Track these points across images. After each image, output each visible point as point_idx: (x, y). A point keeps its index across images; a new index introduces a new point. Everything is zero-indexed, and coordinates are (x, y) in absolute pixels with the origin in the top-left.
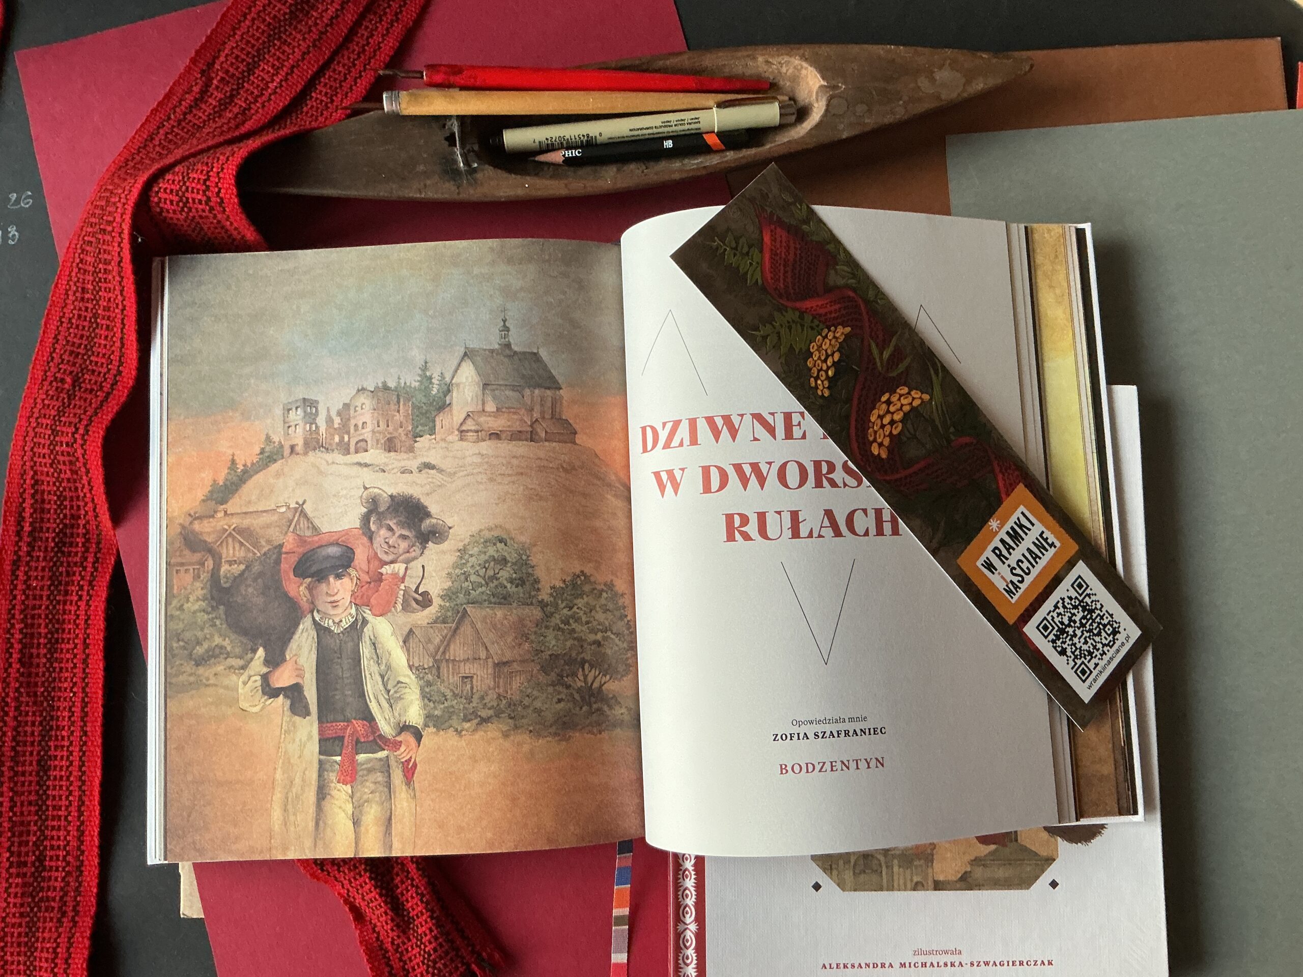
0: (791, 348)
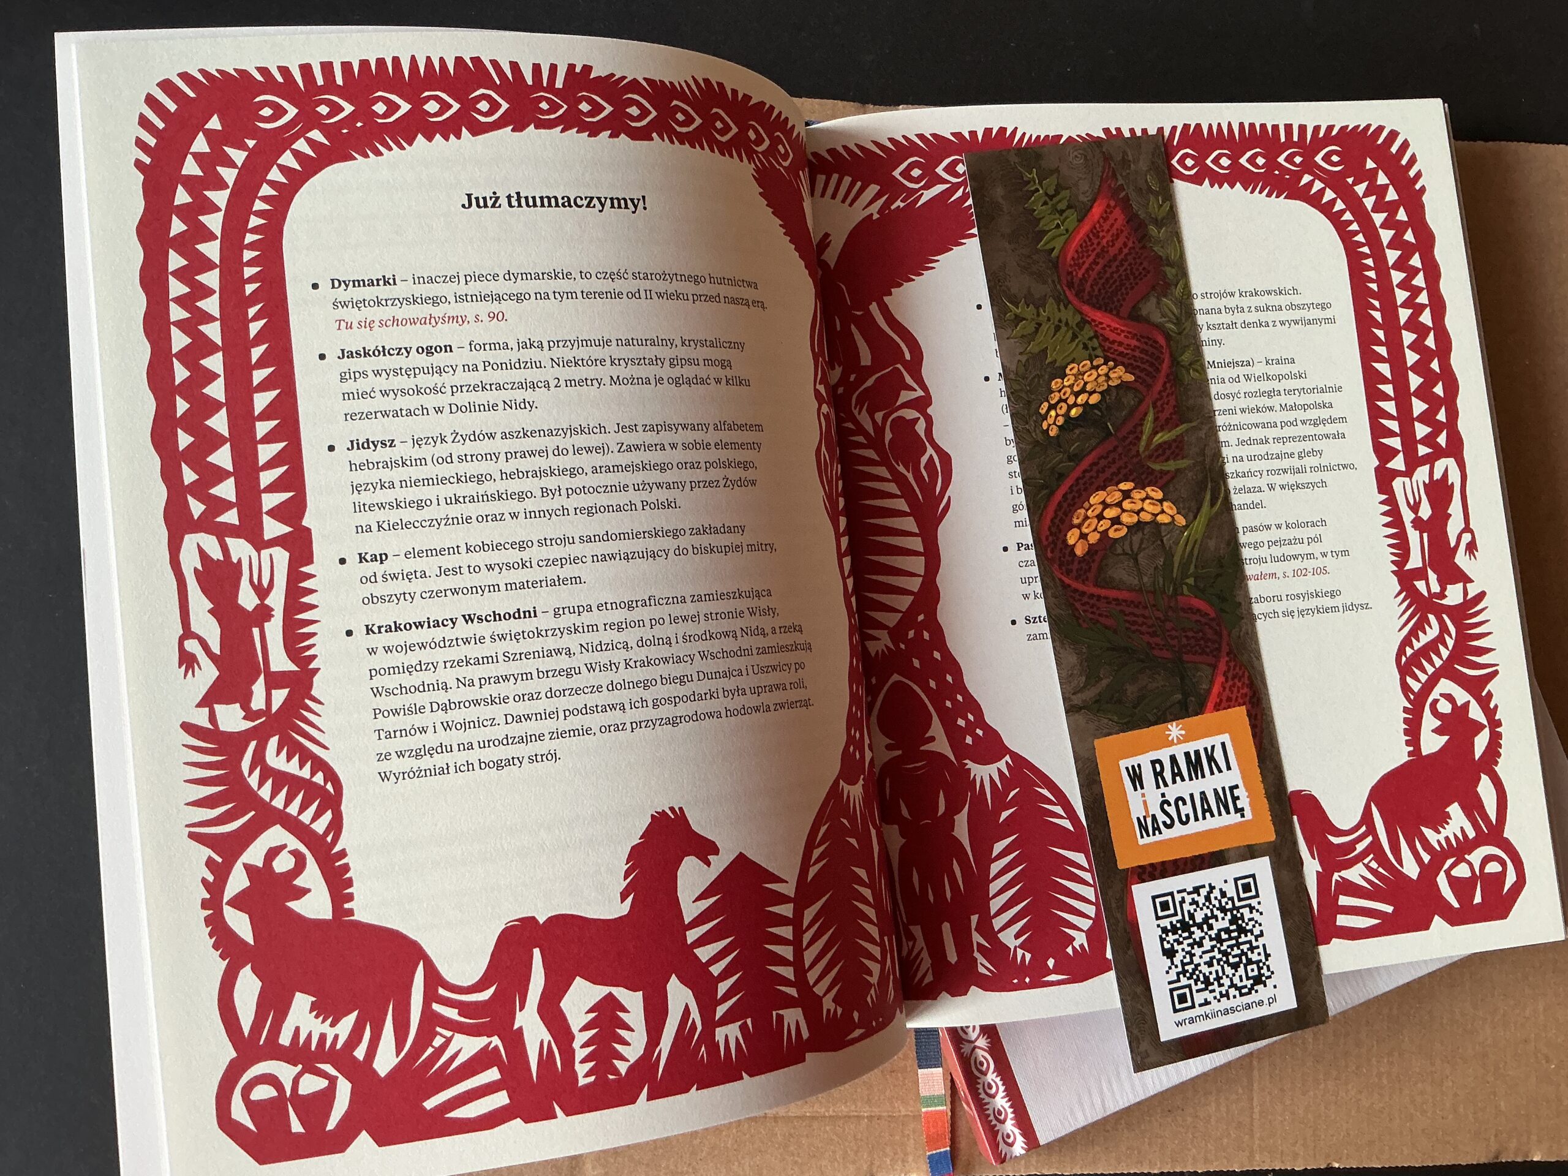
0: (1044, 351)
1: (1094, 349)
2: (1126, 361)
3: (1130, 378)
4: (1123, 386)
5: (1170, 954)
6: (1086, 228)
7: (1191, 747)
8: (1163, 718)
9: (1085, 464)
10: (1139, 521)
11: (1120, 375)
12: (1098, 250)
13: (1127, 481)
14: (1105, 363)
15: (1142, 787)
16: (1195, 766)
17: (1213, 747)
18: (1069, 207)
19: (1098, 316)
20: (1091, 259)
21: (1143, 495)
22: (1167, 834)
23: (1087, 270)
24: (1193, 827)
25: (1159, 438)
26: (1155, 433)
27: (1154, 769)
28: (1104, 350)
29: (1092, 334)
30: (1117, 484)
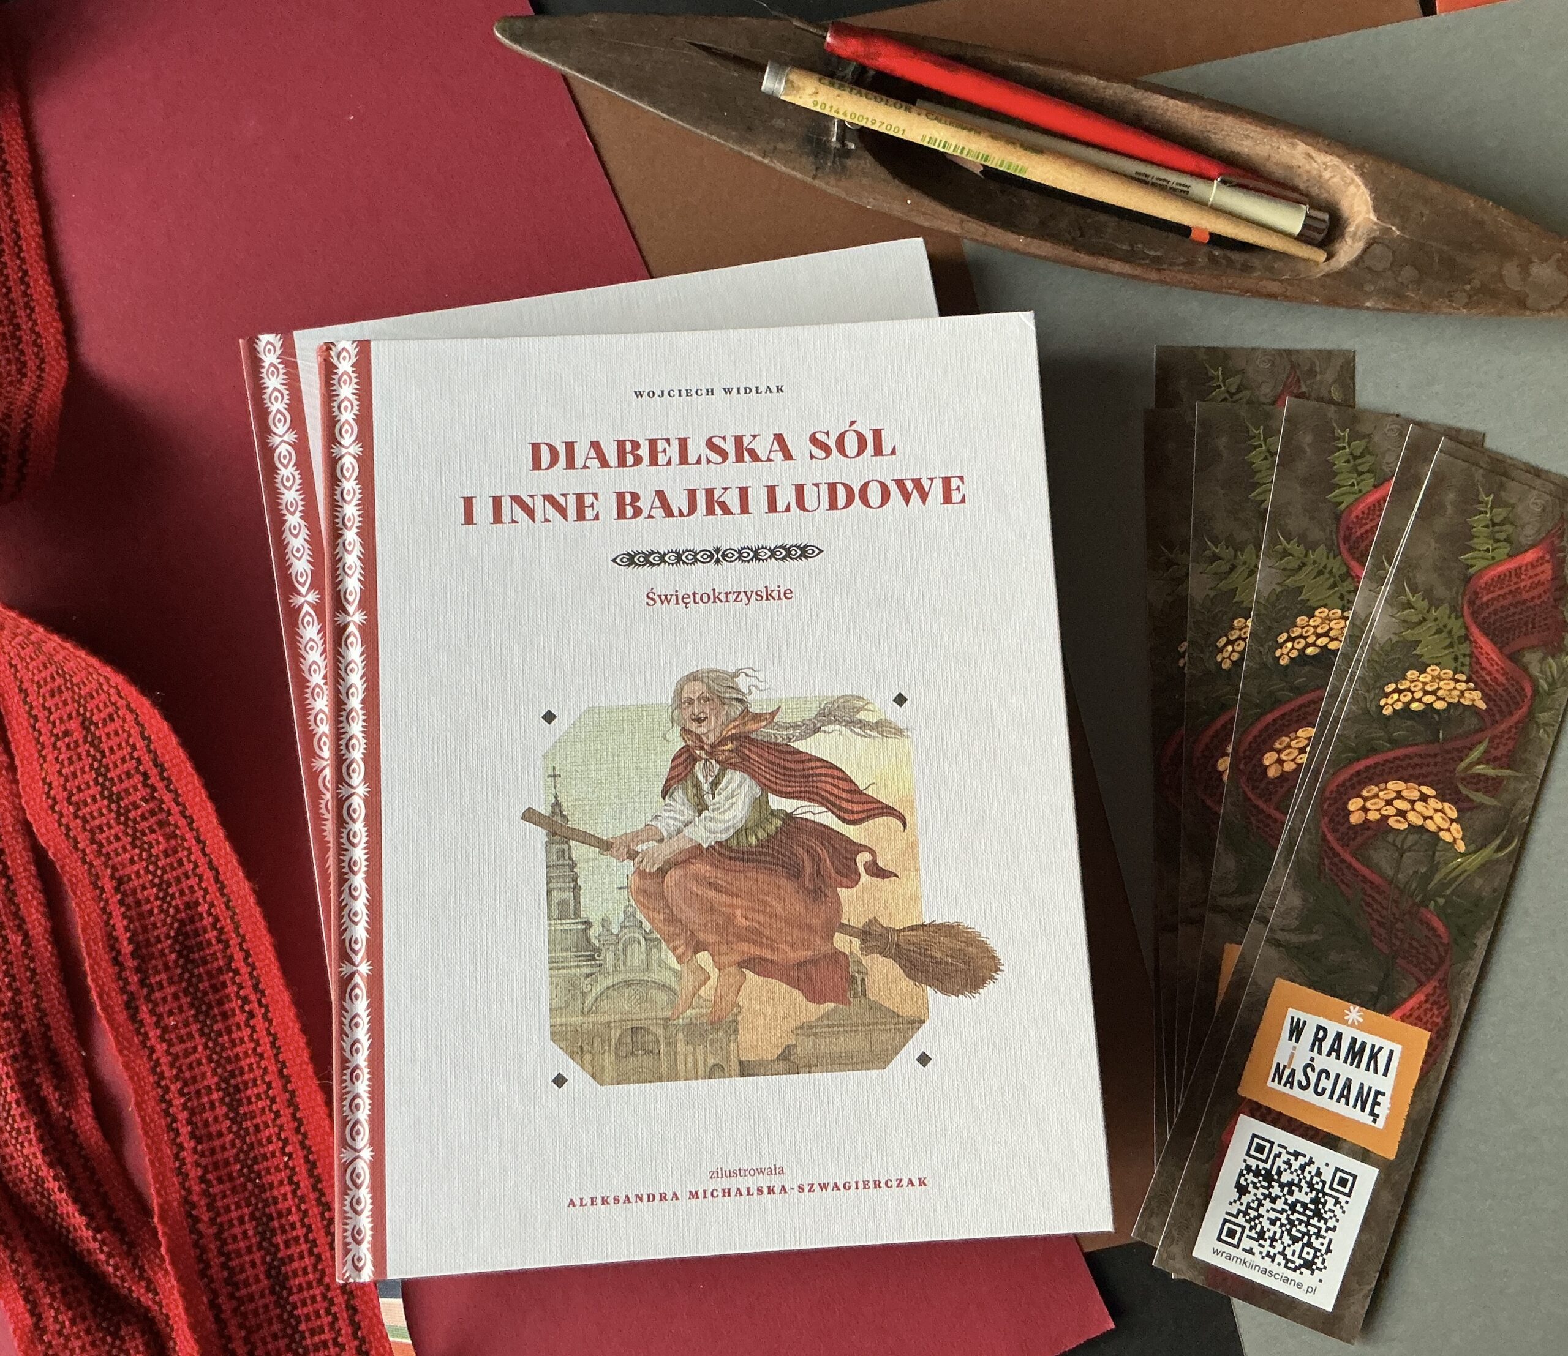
0: (1417, 643)
1: (1463, 665)
2: (1487, 690)
3: (1482, 705)
4: (1473, 708)
5: (1242, 1190)
6: (1513, 564)
7: (1361, 1037)
8: (1351, 997)
9: (1400, 752)
10: (1422, 827)
11: (1474, 698)
12: (1513, 588)
13: (1431, 786)
14: (1467, 682)
15: (1297, 1041)
16: (1356, 1053)
17: (1381, 1049)
18: (1505, 540)
19: (1482, 640)
20: (1501, 592)
21: (1439, 806)
22: (1296, 1092)
23: (1493, 599)
24: (1323, 1102)
25: (1480, 768)
26: (1479, 762)
27: (1317, 1033)
28: (1471, 670)
29: (1467, 652)
30: (1420, 785)
